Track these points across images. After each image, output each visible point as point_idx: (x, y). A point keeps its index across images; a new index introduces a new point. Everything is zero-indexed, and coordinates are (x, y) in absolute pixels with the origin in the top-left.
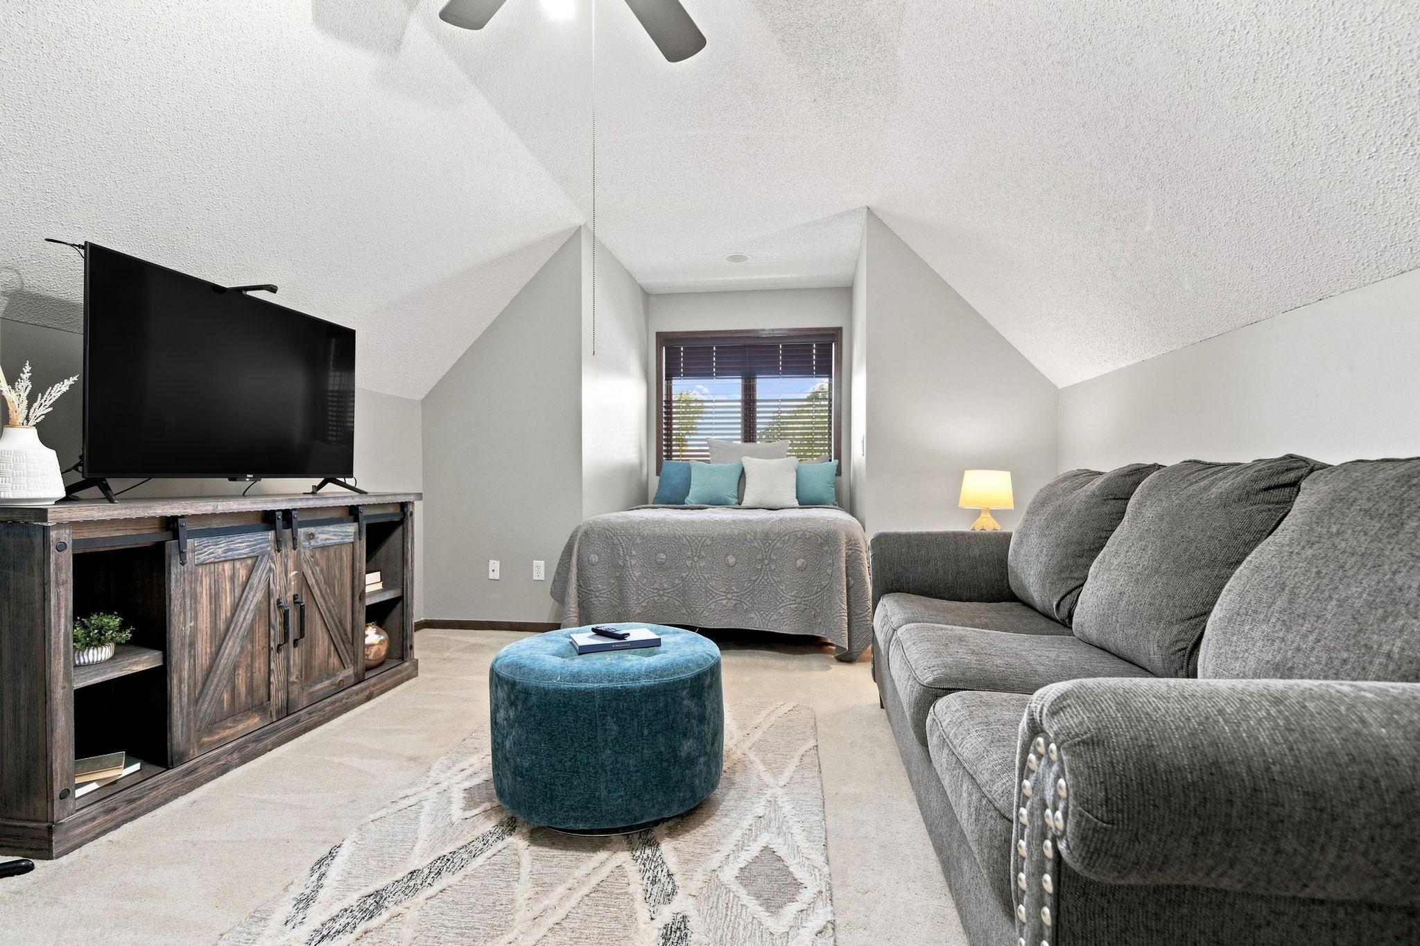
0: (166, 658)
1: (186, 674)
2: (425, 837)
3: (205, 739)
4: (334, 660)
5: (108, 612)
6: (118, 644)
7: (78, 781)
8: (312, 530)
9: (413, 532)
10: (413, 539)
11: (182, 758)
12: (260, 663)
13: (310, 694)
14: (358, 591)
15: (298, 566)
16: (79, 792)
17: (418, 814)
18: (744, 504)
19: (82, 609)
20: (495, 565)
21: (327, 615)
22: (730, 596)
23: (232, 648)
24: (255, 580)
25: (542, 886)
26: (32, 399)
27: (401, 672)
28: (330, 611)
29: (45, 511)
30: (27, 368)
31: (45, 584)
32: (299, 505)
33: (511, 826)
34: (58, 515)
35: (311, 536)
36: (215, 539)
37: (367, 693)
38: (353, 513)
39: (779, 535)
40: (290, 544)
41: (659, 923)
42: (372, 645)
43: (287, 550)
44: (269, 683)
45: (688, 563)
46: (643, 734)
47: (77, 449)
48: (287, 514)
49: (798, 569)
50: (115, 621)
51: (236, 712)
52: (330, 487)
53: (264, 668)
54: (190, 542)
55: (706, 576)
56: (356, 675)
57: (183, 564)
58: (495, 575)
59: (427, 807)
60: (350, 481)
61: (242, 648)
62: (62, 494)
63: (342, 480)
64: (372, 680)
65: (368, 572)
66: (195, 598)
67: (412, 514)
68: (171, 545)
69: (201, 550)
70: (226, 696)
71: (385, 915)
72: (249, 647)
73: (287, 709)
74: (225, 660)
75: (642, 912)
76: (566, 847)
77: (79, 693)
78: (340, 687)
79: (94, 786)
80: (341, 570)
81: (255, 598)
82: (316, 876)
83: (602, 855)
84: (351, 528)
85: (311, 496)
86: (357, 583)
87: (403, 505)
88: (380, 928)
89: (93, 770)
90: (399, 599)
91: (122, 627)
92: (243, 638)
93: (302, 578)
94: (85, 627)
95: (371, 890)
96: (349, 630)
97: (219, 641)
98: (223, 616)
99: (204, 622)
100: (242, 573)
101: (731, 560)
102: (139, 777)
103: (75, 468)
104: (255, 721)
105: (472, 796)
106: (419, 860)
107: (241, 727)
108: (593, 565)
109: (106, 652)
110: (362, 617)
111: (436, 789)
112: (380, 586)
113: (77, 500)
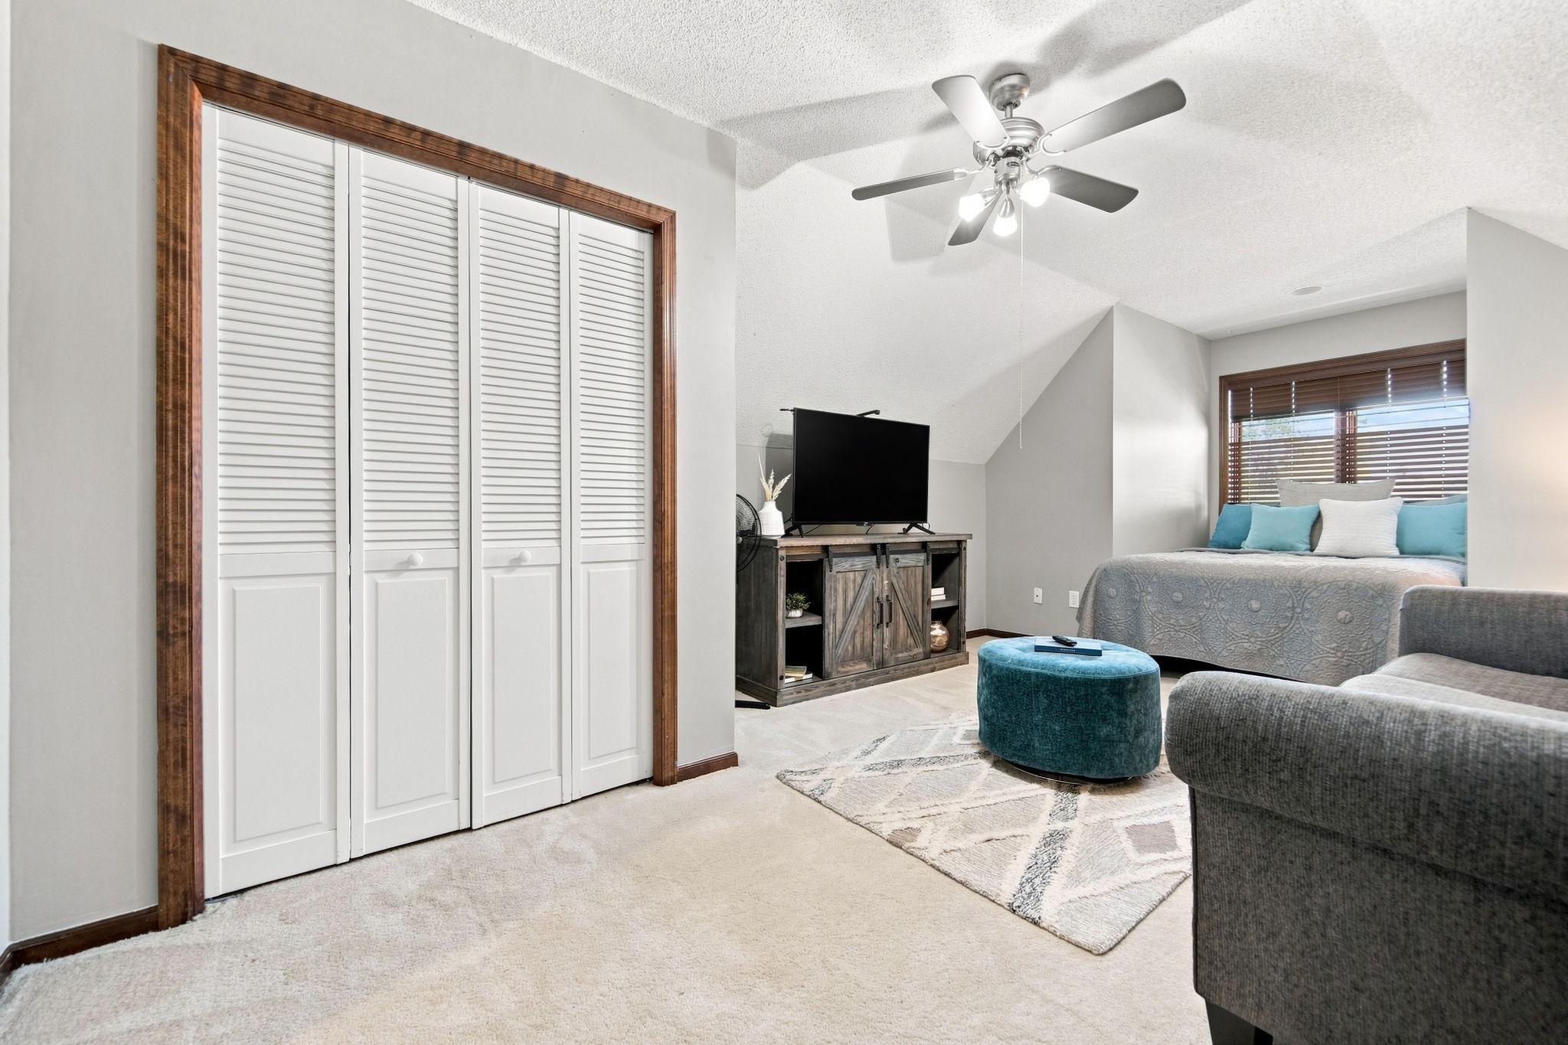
0: (823, 620)
1: (831, 631)
2: (933, 745)
3: (839, 669)
4: (910, 641)
5: (801, 593)
6: (804, 610)
7: (787, 674)
8: (897, 556)
9: (965, 561)
10: (966, 566)
11: (829, 677)
12: (868, 633)
13: (895, 658)
14: (926, 599)
15: (888, 578)
16: (787, 681)
17: (935, 734)
18: (1317, 551)
19: (791, 589)
20: (1038, 591)
21: (905, 609)
22: (1253, 640)
23: (853, 621)
24: (865, 584)
25: (988, 786)
26: (774, 488)
27: (955, 658)
28: (908, 608)
29: (776, 541)
30: (773, 473)
31: (776, 575)
32: (890, 541)
33: (984, 755)
34: (782, 543)
35: (897, 560)
36: (846, 559)
37: (932, 666)
38: (924, 546)
39: (1316, 584)
40: (885, 566)
41: (1052, 827)
42: (936, 636)
43: (884, 567)
44: (873, 646)
45: (1207, 604)
46: (1066, 710)
47: (790, 510)
48: (883, 545)
49: (1339, 621)
50: (802, 598)
51: (855, 658)
52: (914, 530)
53: (870, 637)
54: (835, 560)
55: (1226, 618)
56: (924, 653)
57: (831, 571)
58: (1039, 600)
59: (941, 732)
60: (926, 526)
61: (858, 622)
62: (783, 533)
63: (921, 525)
64: (935, 658)
65: (933, 588)
66: (836, 590)
67: (965, 549)
68: (826, 560)
69: (840, 565)
70: (850, 648)
71: (900, 770)
72: (862, 622)
73: (882, 664)
74: (850, 628)
75: (1044, 818)
76: (1014, 775)
77: (787, 629)
78: (913, 659)
79: (793, 680)
80: (916, 584)
81: (865, 594)
82: (874, 745)
83: (1035, 786)
84: (922, 557)
85: (902, 535)
86: (925, 592)
87: (959, 542)
88: (895, 774)
89: (794, 671)
90: (955, 609)
91: (806, 601)
92: (859, 617)
93: (892, 586)
94: (791, 599)
95: (898, 758)
96: (920, 623)
97: (847, 614)
98: (849, 603)
99: (840, 603)
100: (859, 580)
101: (1255, 605)
102: (811, 681)
103: (790, 520)
104: (863, 666)
105: (967, 735)
106: (925, 754)
107: (857, 667)
108: (1111, 597)
109: (797, 613)
110: (929, 616)
111: (950, 725)
112: (943, 597)
113: (792, 535)
